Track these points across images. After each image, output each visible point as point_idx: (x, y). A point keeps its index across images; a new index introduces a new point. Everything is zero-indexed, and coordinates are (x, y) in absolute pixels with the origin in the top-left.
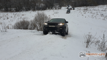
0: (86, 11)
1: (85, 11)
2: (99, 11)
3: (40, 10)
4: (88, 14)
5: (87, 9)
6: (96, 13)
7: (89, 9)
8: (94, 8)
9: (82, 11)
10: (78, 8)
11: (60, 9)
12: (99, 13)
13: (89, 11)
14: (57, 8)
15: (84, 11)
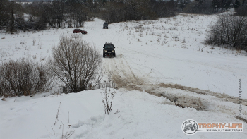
0: (141, 31)
1: (139, 30)
2: (166, 31)
3: (28, 30)
4: (147, 37)
5: (140, 27)
6: (163, 35)
7: (144, 26)
8: (153, 23)
9: (133, 31)
10: (120, 23)
11: (81, 26)
12: (168, 35)
13: (146, 30)
14: (73, 25)
15: (137, 32)
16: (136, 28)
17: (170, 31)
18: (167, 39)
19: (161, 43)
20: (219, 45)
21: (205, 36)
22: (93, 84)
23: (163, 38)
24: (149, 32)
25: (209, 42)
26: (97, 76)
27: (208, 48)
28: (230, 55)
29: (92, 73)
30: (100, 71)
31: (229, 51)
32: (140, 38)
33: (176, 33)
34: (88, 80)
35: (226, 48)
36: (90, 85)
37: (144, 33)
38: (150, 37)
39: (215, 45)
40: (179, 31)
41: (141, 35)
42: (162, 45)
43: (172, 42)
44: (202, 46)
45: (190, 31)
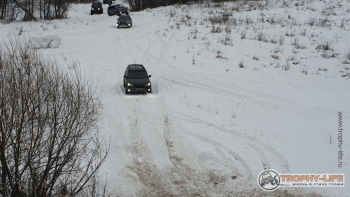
0: (229, 31)
1: (223, 27)
2: (297, 30)
4: (243, 47)
5: (225, 19)
7: (236, 15)
9: (205, 30)
11: (59, 17)
12: (303, 41)
13: (242, 28)
14: (37, 15)
15: (213, 31)
16: (214, 21)
17: (310, 30)
18: (301, 53)
19: (283, 62)
23: (287, 50)
24: (250, 33)
26: (84, 164)
29: (68, 157)
30: (92, 146)
32: (223, 48)
33: (325, 35)
34: (57, 174)
36: (63, 190)
37: (235, 35)
38: (250, 47)
40: (336, 30)
41: (226, 42)
42: (286, 68)
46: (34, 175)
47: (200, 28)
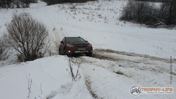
0: (75, 11)
2: (92, 11)
4: (79, 16)
5: (74, 8)
6: (91, 14)
7: (77, 7)
8: (83, 5)
9: (69, 11)
11: (27, 7)
12: (94, 14)
13: (79, 10)
15: (72, 11)
16: (71, 8)
17: (95, 11)
18: (94, 17)
19: (90, 19)
20: (129, 21)
21: (119, 14)
22: (42, 52)
23: (91, 16)
24: (81, 12)
25: (122, 19)
26: (45, 47)
27: (122, 23)
28: (136, 27)
29: (41, 44)
30: (47, 41)
31: (135, 25)
32: (74, 16)
33: (99, 12)
34: (38, 50)
35: (133, 22)
36: (40, 53)
37: (77, 12)
39: (126, 20)
40: (102, 11)
41: (75, 14)
42: (91, 21)
43: (98, 19)
44: (118, 21)
45: (109, 11)
46: (33, 51)
47: (68, 10)
